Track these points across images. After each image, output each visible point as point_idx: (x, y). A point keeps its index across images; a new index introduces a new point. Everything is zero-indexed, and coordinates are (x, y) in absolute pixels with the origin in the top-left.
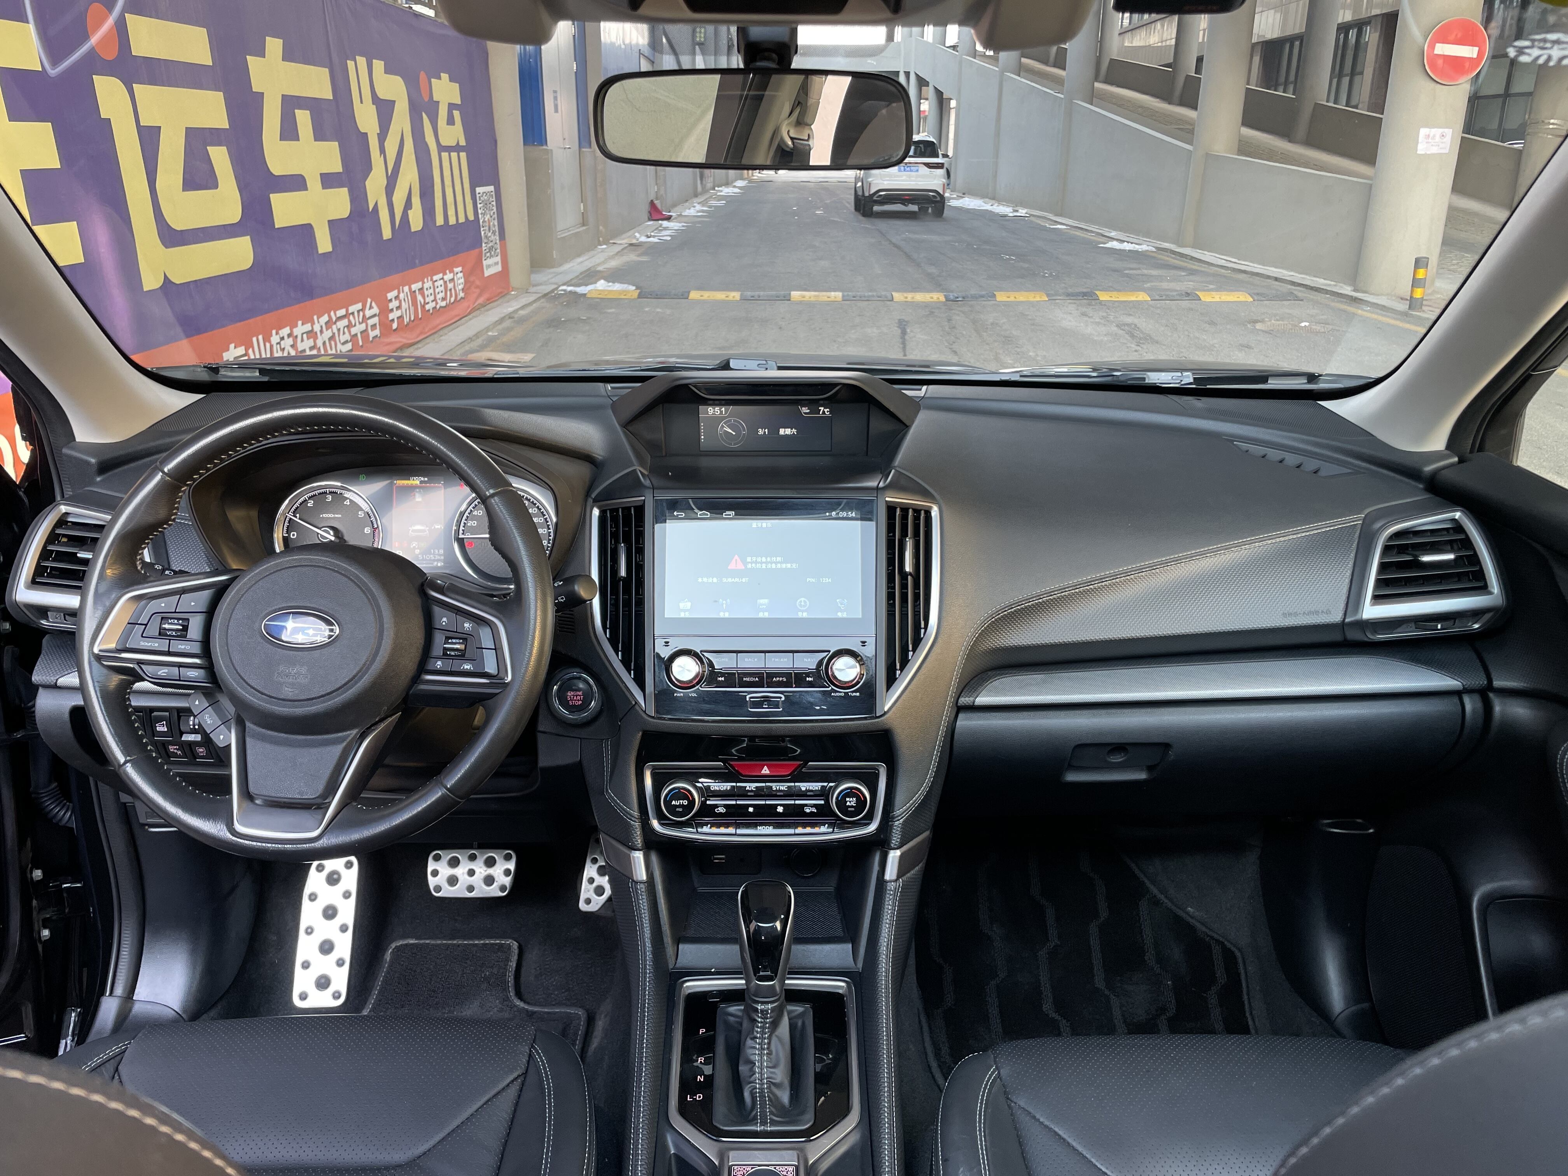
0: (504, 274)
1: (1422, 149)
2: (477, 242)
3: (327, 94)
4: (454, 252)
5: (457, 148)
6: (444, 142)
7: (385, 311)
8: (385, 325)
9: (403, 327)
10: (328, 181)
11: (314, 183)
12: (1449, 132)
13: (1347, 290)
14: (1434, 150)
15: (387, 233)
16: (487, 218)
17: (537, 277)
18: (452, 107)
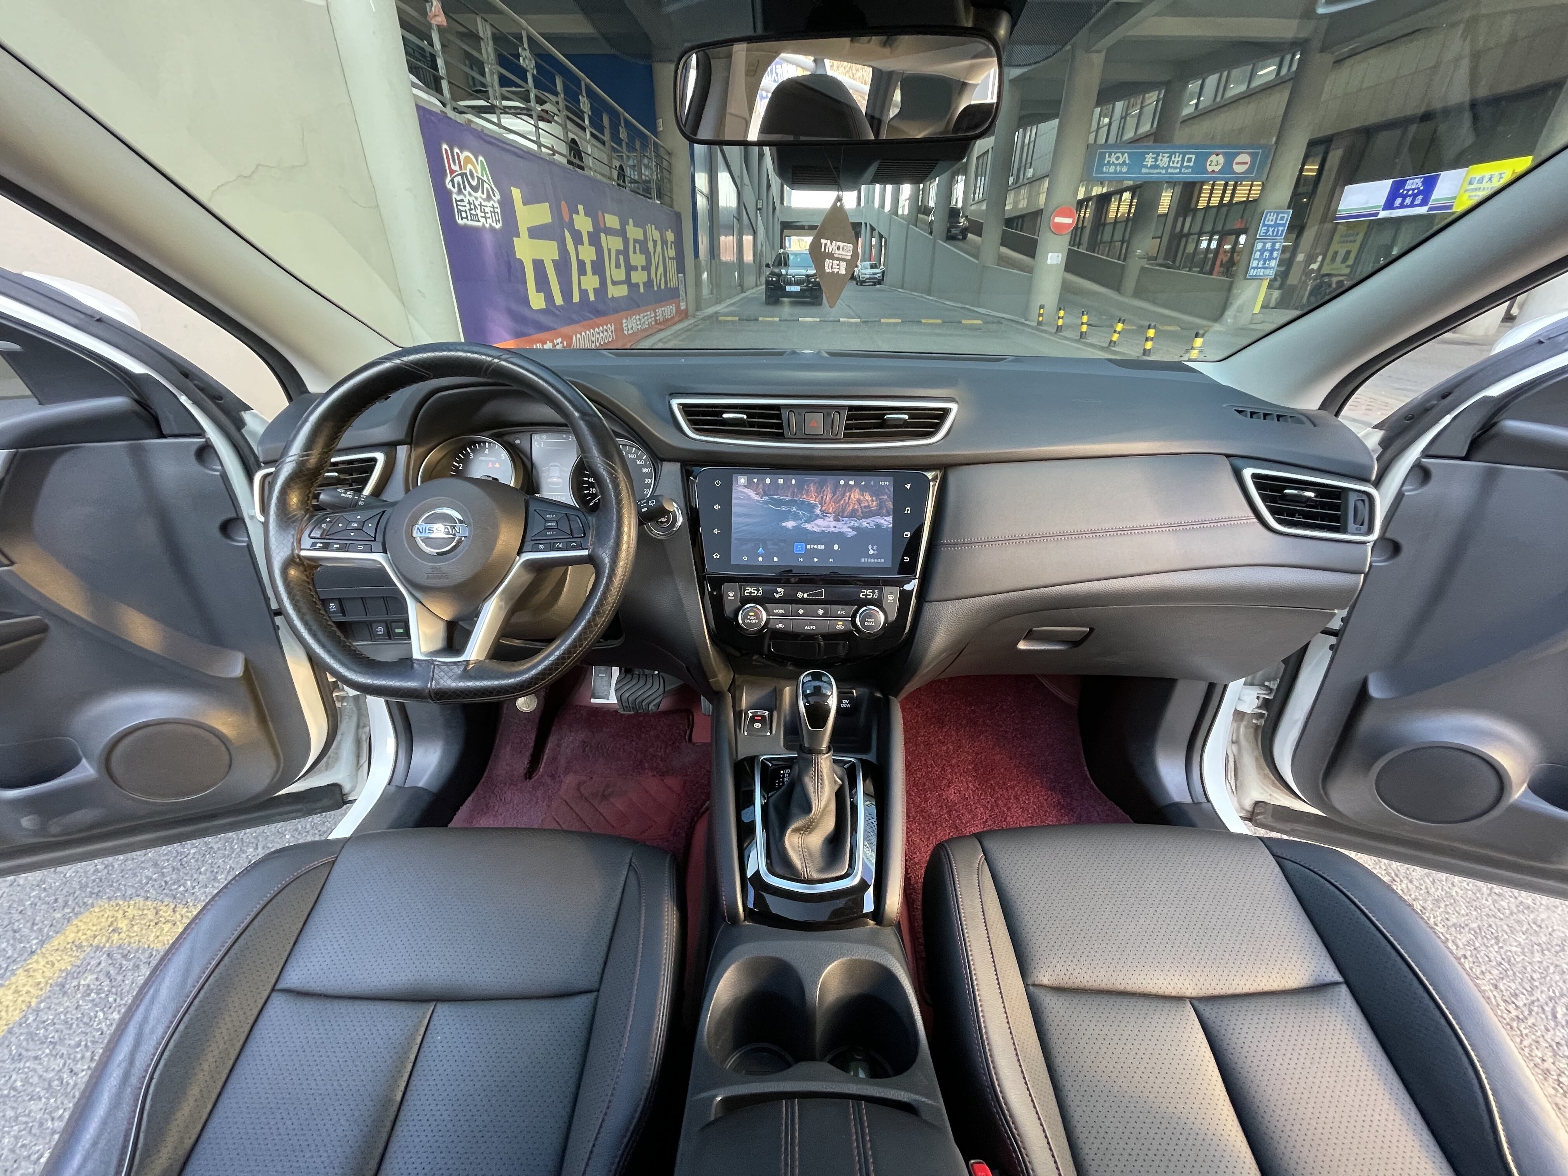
0: (687, 309)
1: (1049, 262)
2: (678, 297)
3: (641, 238)
4: (673, 298)
5: (673, 258)
6: (671, 256)
7: (656, 316)
8: (656, 321)
9: (660, 324)
10: (643, 268)
11: (640, 268)
12: (1060, 255)
13: (1023, 320)
14: (1055, 262)
15: (656, 289)
16: (682, 287)
17: (698, 313)
18: (672, 242)
